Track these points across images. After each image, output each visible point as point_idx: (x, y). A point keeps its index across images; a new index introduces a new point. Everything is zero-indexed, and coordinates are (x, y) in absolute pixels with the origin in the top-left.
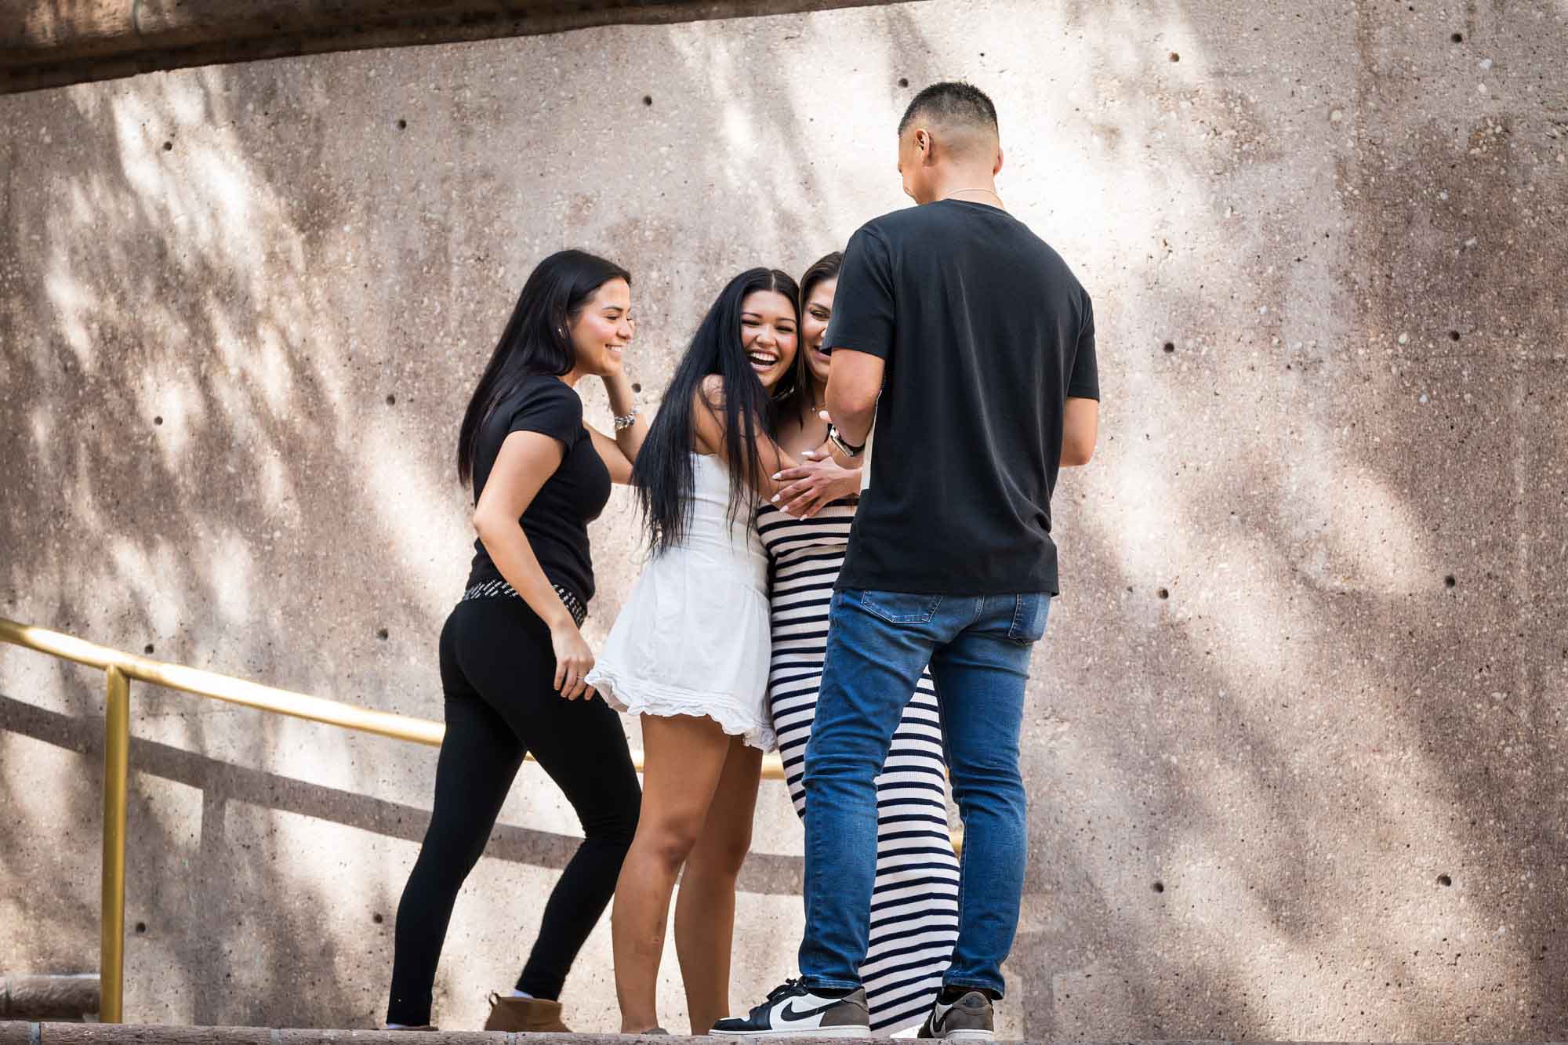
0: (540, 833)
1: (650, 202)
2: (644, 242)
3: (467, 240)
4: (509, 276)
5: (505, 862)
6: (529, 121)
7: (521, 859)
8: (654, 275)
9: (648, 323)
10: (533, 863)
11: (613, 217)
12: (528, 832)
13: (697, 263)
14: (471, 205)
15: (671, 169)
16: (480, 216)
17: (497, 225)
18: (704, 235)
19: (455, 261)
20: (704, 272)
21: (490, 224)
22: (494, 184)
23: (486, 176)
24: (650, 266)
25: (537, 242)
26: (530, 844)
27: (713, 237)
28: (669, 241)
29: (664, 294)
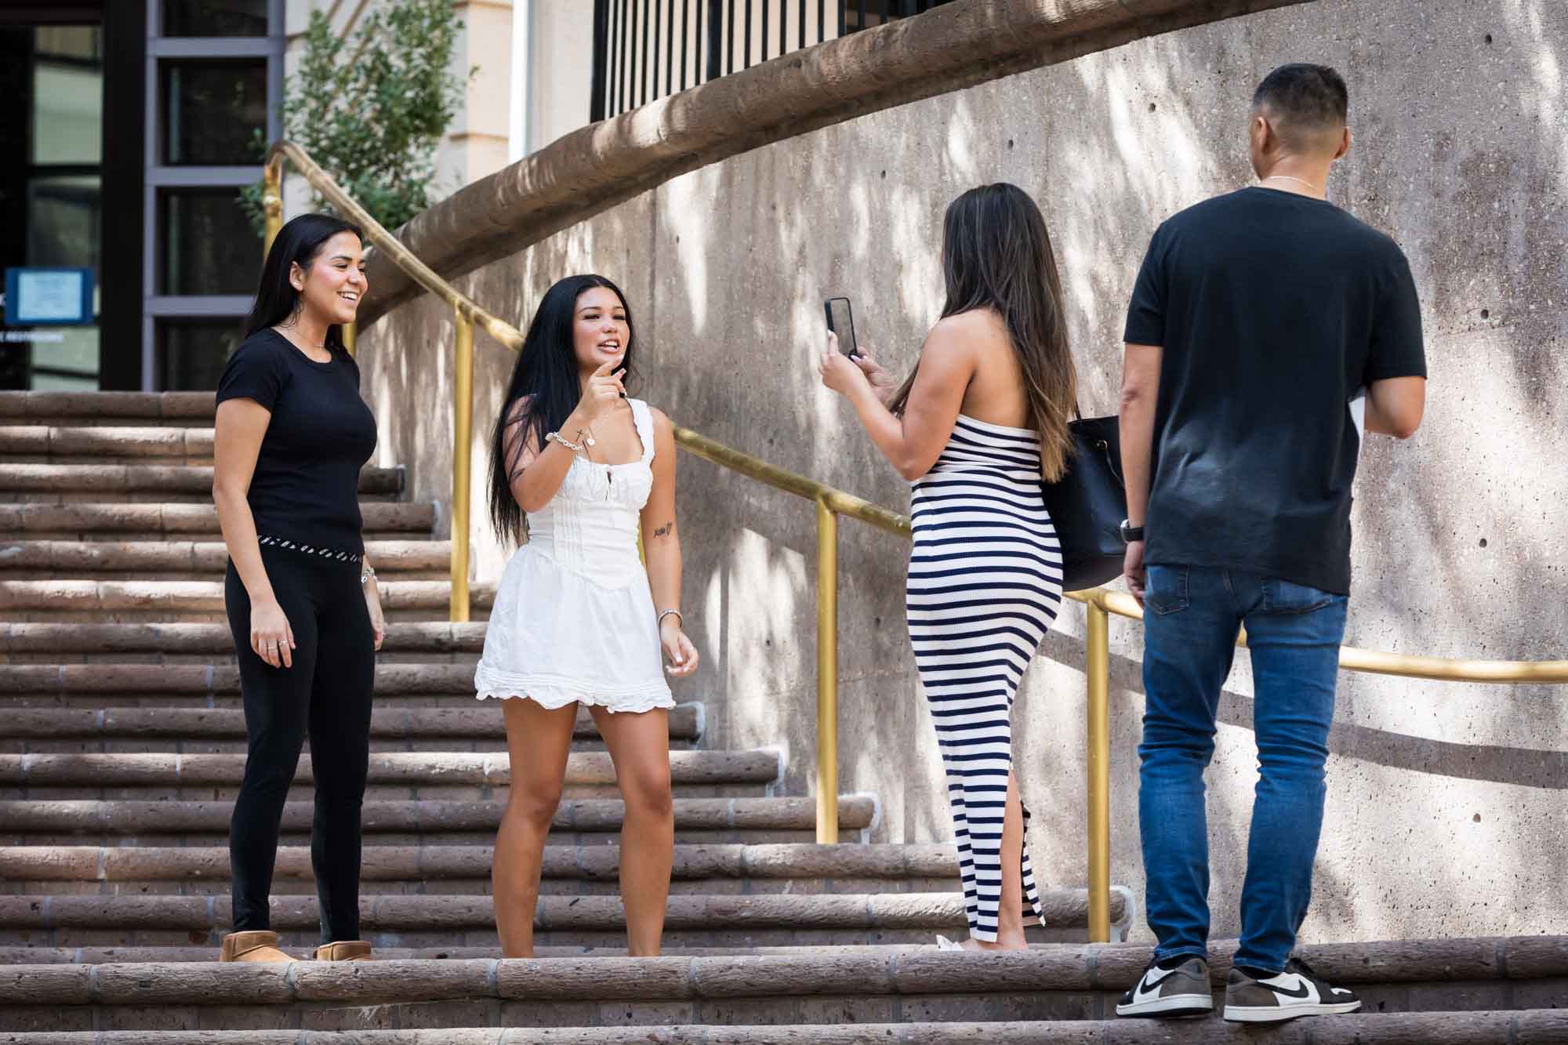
0: (1423, 740)
1: (1493, 136)
2: (1489, 174)
3: (1363, 181)
4: (1392, 214)
5: (1398, 770)
6: (1403, 66)
7: (1409, 767)
8: (1496, 205)
9: (1492, 251)
10: (1418, 769)
11: (1465, 153)
12: (1413, 740)
13: (1527, 192)
14: (1365, 148)
15: (1506, 102)
16: (1370, 157)
17: (1383, 166)
18: (1532, 164)
19: (1353, 201)
20: (1532, 200)
21: (1378, 166)
22: (1380, 126)
23: (1375, 119)
24: (1492, 197)
25: (1412, 179)
26: (1415, 750)
27: (1538, 166)
28: (1506, 172)
29: (1503, 223)
